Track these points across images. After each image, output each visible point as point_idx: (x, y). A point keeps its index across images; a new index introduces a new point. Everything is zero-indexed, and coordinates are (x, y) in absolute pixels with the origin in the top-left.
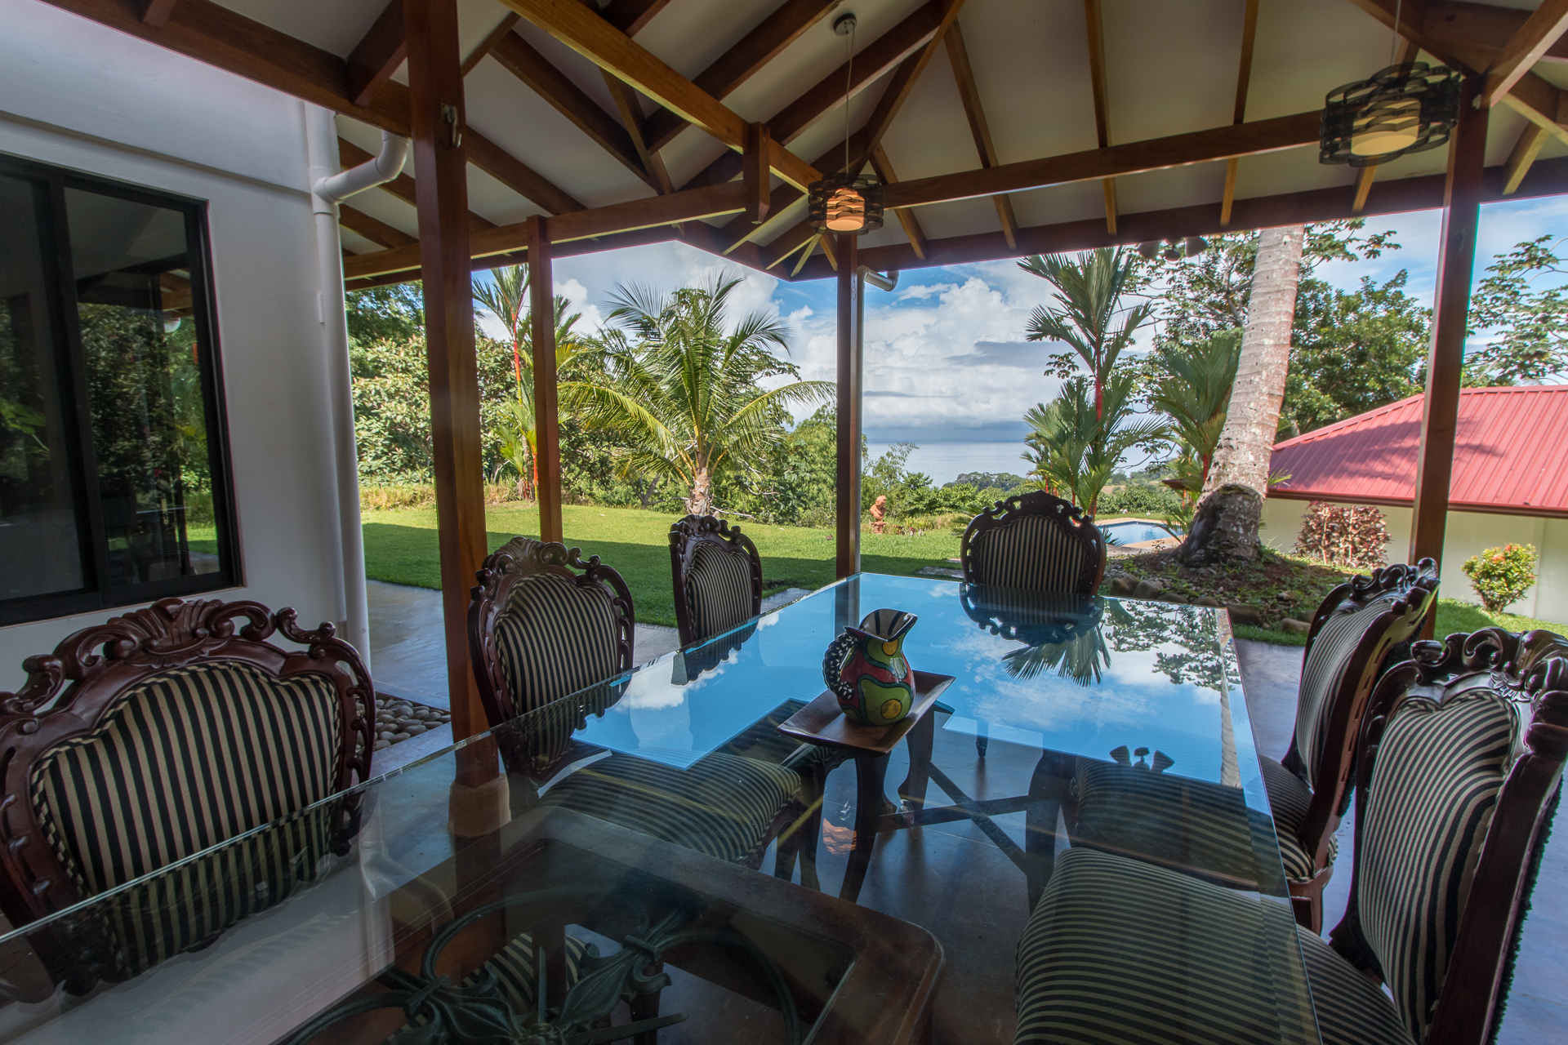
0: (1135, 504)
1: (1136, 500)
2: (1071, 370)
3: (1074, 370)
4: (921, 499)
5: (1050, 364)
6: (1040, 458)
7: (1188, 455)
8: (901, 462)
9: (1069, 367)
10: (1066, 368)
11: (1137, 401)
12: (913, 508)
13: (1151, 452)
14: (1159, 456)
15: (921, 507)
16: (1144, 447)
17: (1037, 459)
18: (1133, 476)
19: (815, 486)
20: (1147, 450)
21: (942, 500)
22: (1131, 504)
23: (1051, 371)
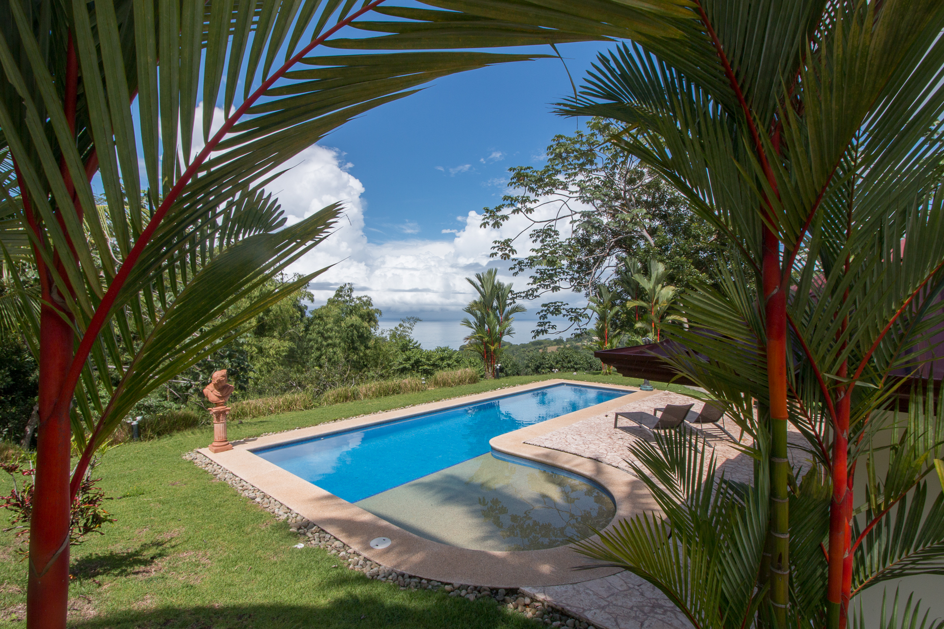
0: (566, 361)
1: (567, 357)
2: (511, 254)
3: (513, 254)
4: (409, 359)
5: (494, 248)
6: (478, 324)
7: (605, 321)
8: (410, 331)
9: (510, 251)
10: (507, 252)
11: (562, 279)
12: (401, 366)
13: (575, 321)
14: (581, 324)
15: (407, 366)
16: (569, 317)
17: (476, 325)
18: (568, 340)
19: (331, 350)
20: (571, 319)
21: (424, 360)
22: (564, 360)
23: (496, 254)
